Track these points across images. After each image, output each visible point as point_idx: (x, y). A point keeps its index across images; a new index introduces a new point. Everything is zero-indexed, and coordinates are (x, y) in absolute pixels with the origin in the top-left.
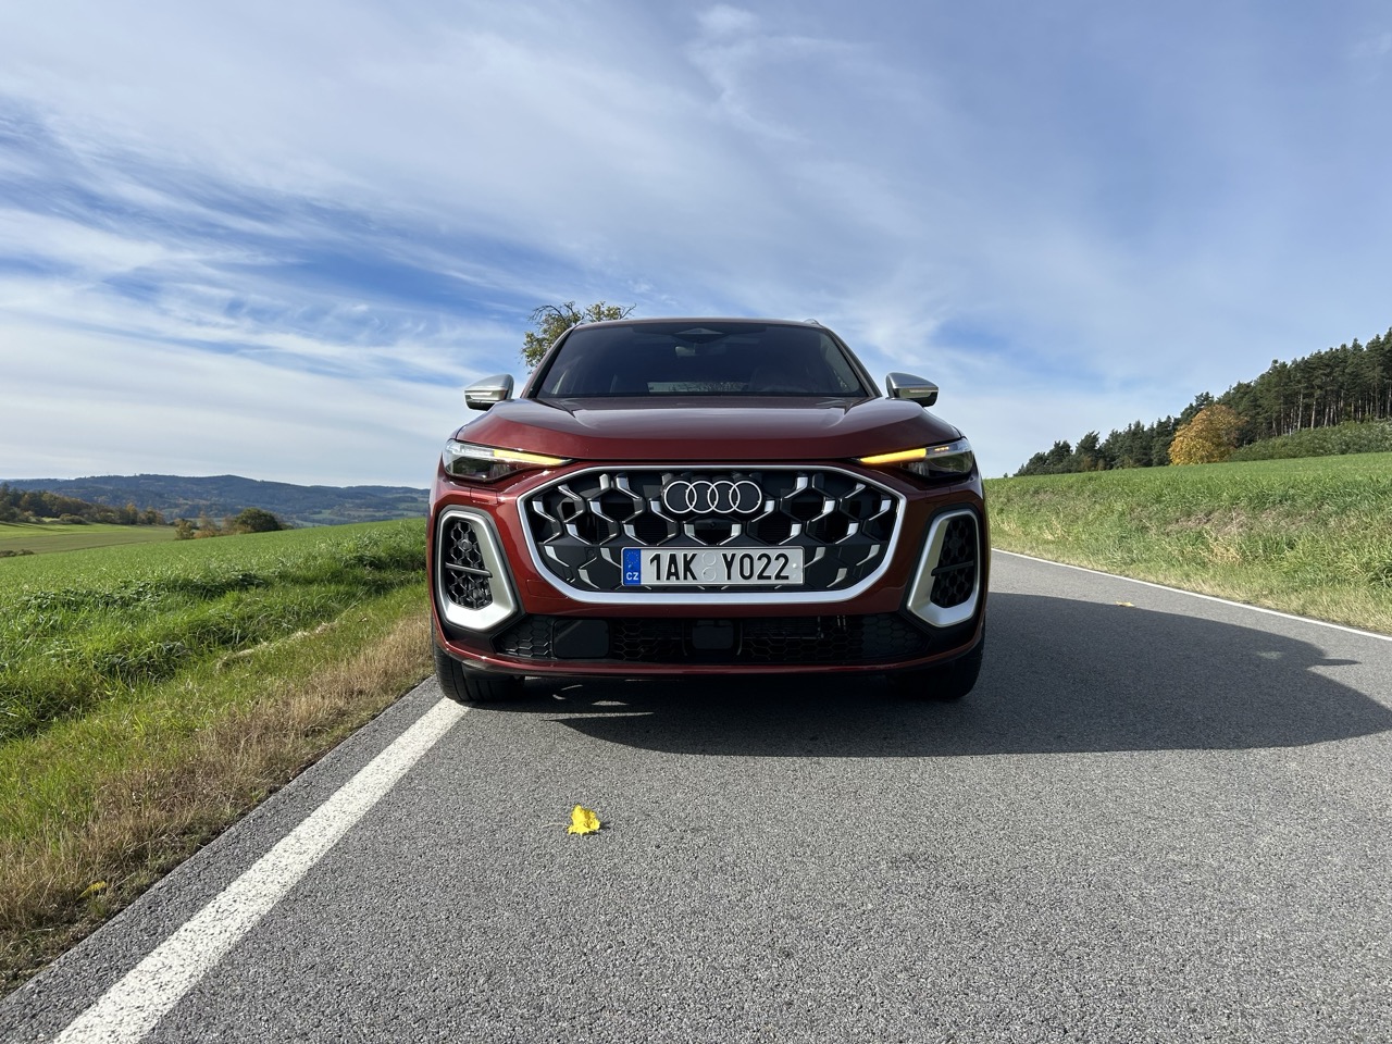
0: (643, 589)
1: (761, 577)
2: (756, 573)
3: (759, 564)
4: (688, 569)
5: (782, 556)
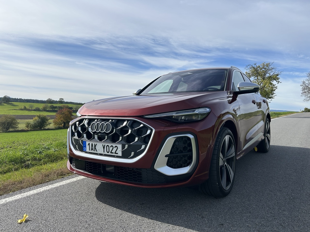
0: (87, 153)
2: (110, 151)
3: (111, 149)
4: (95, 148)
5: (116, 146)
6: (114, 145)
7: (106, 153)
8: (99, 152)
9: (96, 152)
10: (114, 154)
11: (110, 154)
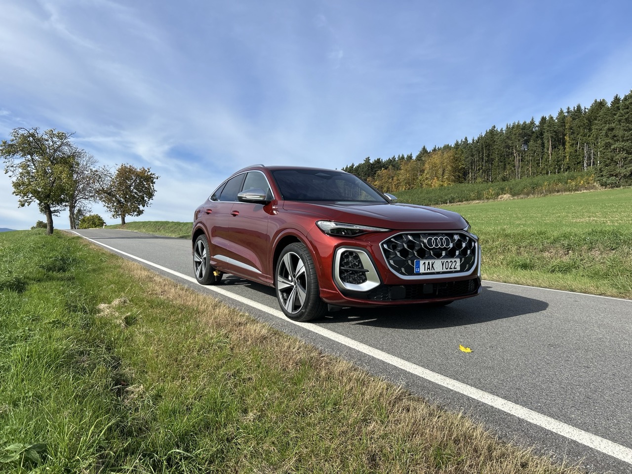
0: (420, 274)
1: (450, 268)
2: (449, 267)
3: (450, 264)
4: (432, 267)
5: (455, 261)
6: (453, 260)
7: (445, 270)
8: (437, 270)
9: (433, 271)
10: (453, 270)
11: (449, 270)
